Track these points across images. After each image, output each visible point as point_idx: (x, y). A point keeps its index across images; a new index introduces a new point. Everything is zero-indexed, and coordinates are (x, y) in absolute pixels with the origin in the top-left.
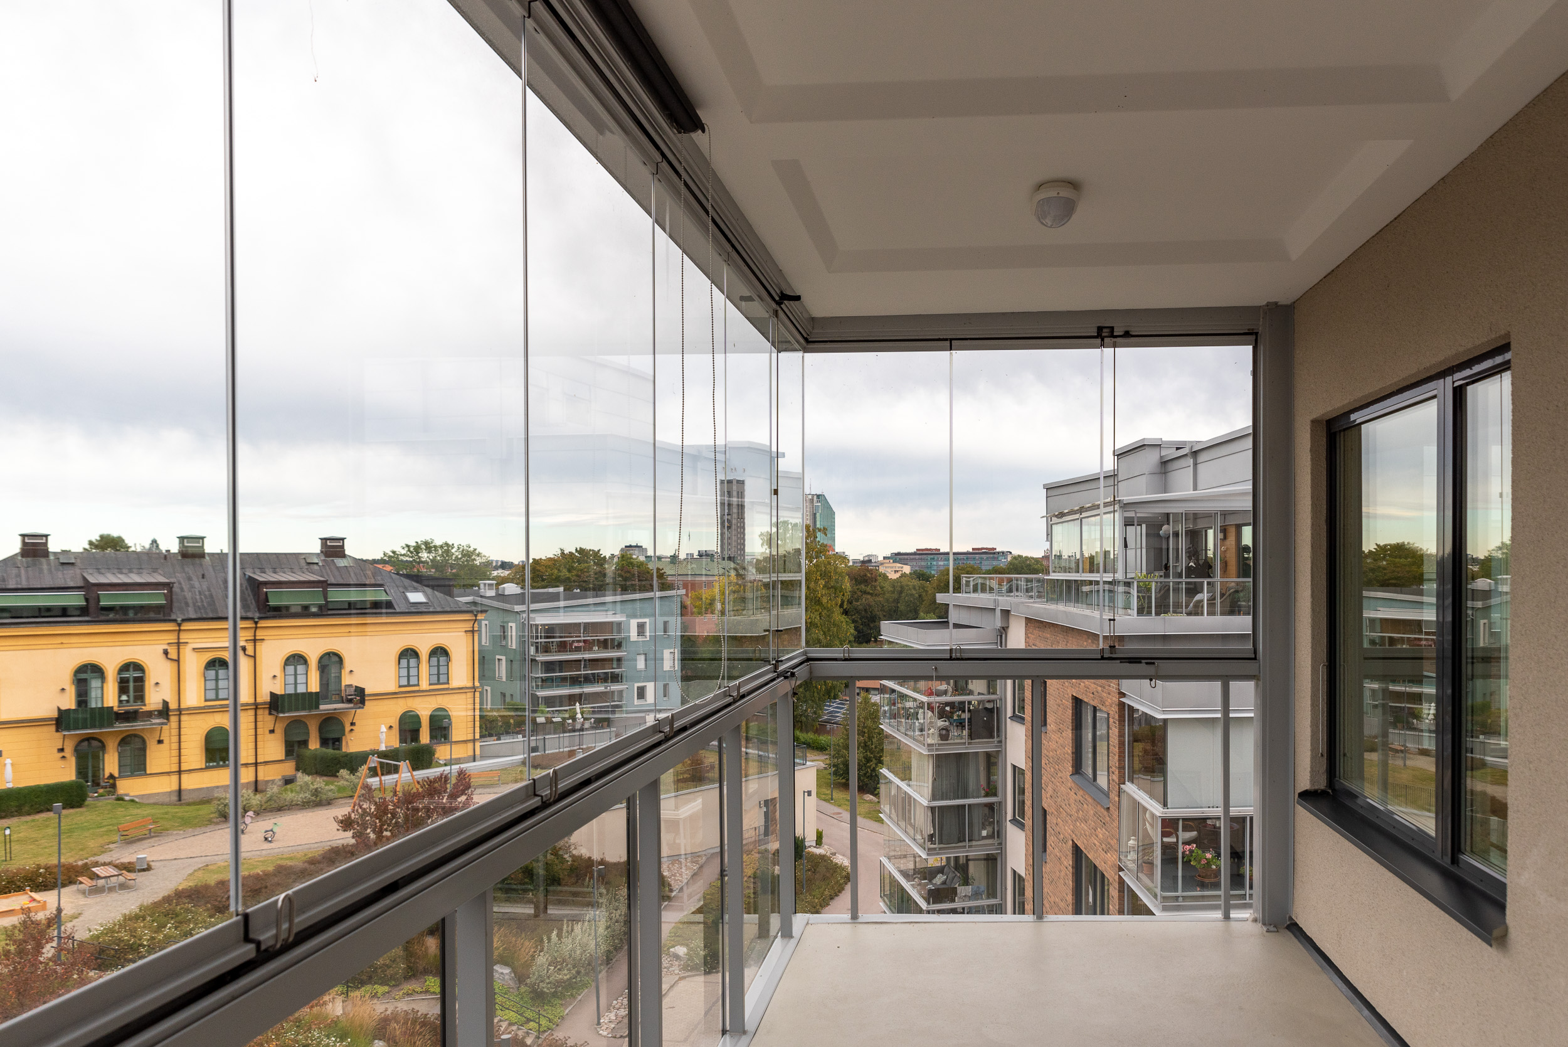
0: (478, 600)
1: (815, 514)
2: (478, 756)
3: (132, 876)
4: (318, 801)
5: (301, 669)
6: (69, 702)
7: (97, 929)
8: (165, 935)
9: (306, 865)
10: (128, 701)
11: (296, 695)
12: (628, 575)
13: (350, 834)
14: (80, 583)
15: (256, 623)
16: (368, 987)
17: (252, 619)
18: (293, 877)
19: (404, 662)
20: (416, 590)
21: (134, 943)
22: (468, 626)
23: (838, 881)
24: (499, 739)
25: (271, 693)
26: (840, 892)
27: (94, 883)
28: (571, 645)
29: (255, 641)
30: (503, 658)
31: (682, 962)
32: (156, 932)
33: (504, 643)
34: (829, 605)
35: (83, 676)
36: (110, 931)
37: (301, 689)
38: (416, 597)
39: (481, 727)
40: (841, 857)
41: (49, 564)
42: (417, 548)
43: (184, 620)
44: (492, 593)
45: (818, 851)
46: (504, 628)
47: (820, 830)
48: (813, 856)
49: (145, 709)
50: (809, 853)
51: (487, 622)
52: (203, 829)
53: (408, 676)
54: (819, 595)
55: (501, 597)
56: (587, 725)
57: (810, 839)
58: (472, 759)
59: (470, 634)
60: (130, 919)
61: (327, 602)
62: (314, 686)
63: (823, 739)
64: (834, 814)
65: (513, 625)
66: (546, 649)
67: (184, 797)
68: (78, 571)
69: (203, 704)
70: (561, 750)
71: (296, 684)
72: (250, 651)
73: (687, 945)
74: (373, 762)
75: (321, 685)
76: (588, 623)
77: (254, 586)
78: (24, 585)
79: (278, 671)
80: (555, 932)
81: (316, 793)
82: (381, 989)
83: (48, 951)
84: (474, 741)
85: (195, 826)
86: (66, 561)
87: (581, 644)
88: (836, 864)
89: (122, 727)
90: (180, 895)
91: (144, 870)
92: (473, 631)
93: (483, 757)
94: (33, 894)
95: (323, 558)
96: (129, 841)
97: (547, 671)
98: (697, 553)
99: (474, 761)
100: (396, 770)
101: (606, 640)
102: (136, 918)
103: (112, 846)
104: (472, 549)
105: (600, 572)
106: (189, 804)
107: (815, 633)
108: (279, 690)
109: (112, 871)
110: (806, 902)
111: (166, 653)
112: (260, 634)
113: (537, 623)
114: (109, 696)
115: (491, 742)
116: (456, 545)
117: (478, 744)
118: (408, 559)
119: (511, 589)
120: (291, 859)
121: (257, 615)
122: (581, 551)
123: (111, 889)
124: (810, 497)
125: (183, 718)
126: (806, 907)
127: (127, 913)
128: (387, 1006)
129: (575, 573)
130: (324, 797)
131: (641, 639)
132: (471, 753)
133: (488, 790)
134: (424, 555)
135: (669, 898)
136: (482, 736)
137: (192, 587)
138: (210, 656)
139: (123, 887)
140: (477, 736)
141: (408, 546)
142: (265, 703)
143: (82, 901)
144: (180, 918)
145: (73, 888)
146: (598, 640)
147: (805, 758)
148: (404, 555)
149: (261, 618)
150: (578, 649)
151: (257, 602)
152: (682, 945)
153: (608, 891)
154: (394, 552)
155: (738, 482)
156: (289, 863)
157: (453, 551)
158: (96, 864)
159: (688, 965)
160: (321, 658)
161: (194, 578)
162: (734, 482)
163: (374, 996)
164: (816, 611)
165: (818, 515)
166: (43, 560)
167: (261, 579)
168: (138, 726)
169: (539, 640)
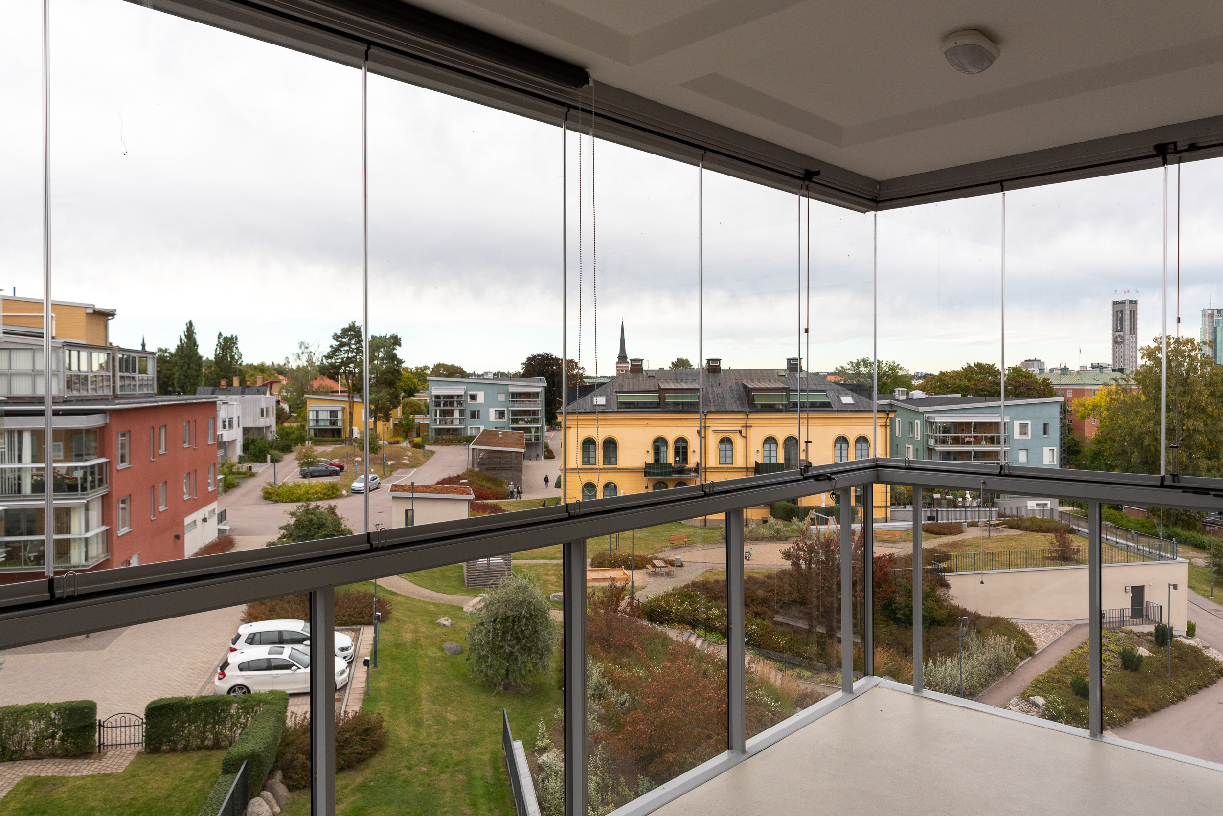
0: (894, 402)
1: (1216, 328)
2: (889, 519)
3: (673, 568)
4: (777, 537)
5: (773, 447)
6: (650, 460)
7: (651, 596)
8: (684, 609)
9: (766, 579)
10: (679, 461)
11: (770, 464)
12: (1018, 384)
13: (789, 562)
14: (657, 388)
15: (747, 415)
16: (798, 670)
17: (745, 412)
18: (757, 585)
19: (838, 446)
20: (847, 395)
21: (668, 610)
22: (883, 422)
23: (1208, 674)
24: (905, 508)
25: (756, 462)
26: (1210, 684)
27: (654, 569)
28: (963, 439)
29: (747, 427)
30: (911, 447)
31: (1041, 711)
32: (680, 606)
33: (911, 435)
34: (1215, 414)
35: (657, 444)
36: (656, 600)
37: (773, 461)
38: (847, 400)
39: (891, 497)
40: (1215, 651)
41: (643, 377)
42: (858, 364)
43: (708, 412)
44: (904, 397)
45: (1188, 642)
46: (911, 424)
47: (1193, 622)
48: (1181, 645)
49: (688, 466)
50: (1177, 641)
51: (900, 419)
52: (714, 546)
53: (841, 456)
54: (1204, 404)
55: (910, 400)
56: (974, 504)
57: (1179, 629)
58: (885, 520)
59: (884, 428)
60: (667, 595)
61: (789, 402)
62: (781, 460)
63: (1206, 539)
64: (1213, 610)
65: (919, 422)
66: (944, 442)
67: (707, 524)
68: (656, 381)
69: (718, 466)
70: (950, 521)
71: (770, 457)
72: (744, 434)
73: (1045, 697)
74: (813, 514)
75: (785, 459)
76: (978, 423)
77: (748, 391)
78: (631, 389)
79: (760, 448)
80: (931, 661)
81: (778, 531)
82: (807, 674)
83: (623, 604)
84: (886, 507)
85: (709, 543)
86: (653, 375)
87: (972, 439)
88: (1208, 657)
89: (676, 476)
90: (695, 585)
91: (679, 566)
92: (886, 426)
93: (893, 520)
94: (625, 571)
95: (788, 372)
96: (676, 547)
97: (944, 459)
98: (1090, 366)
99: (886, 522)
100: (826, 522)
101: (992, 437)
102: (670, 595)
103: (666, 549)
104: (896, 365)
105: (994, 382)
106: (710, 529)
107: (1198, 439)
108: (760, 461)
109: (662, 564)
110: (1170, 686)
111: (698, 432)
112: (750, 422)
113: (936, 421)
114: (670, 458)
115: (899, 509)
116: (884, 362)
117: (889, 510)
118: (851, 372)
119: (918, 394)
120: (757, 573)
121: (748, 410)
122: (979, 365)
123: (662, 575)
124: (1210, 312)
125: (708, 474)
126: (1170, 690)
127: (667, 590)
128: (807, 686)
129: (973, 382)
130: (782, 535)
131: (1024, 437)
132: (884, 516)
133: (891, 545)
134: (863, 369)
135: (1031, 654)
136: (892, 504)
137: (713, 391)
138: (721, 435)
139: (668, 574)
140: (889, 504)
141: (852, 363)
142: (752, 468)
143: (647, 579)
144: (692, 600)
145: (644, 570)
146: (986, 436)
147: (1175, 553)
148: (849, 369)
149: (750, 412)
150: (969, 443)
151: (748, 401)
152: (1041, 696)
153: (978, 638)
154: (842, 367)
155: (1131, 302)
156: (756, 576)
157: (883, 366)
158: (656, 558)
159: (1046, 715)
160: (785, 440)
161: (715, 386)
162: (1127, 303)
163: (800, 677)
164: (1200, 419)
165: (1219, 329)
166: (640, 374)
167: (750, 386)
168: (684, 476)
169: (938, 434)
